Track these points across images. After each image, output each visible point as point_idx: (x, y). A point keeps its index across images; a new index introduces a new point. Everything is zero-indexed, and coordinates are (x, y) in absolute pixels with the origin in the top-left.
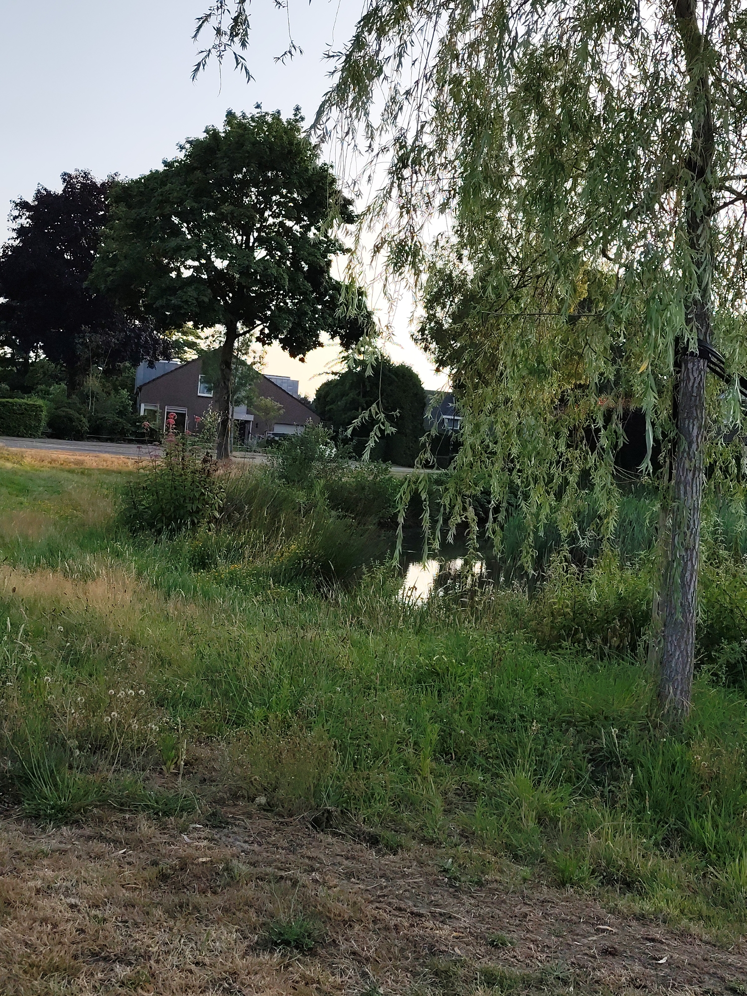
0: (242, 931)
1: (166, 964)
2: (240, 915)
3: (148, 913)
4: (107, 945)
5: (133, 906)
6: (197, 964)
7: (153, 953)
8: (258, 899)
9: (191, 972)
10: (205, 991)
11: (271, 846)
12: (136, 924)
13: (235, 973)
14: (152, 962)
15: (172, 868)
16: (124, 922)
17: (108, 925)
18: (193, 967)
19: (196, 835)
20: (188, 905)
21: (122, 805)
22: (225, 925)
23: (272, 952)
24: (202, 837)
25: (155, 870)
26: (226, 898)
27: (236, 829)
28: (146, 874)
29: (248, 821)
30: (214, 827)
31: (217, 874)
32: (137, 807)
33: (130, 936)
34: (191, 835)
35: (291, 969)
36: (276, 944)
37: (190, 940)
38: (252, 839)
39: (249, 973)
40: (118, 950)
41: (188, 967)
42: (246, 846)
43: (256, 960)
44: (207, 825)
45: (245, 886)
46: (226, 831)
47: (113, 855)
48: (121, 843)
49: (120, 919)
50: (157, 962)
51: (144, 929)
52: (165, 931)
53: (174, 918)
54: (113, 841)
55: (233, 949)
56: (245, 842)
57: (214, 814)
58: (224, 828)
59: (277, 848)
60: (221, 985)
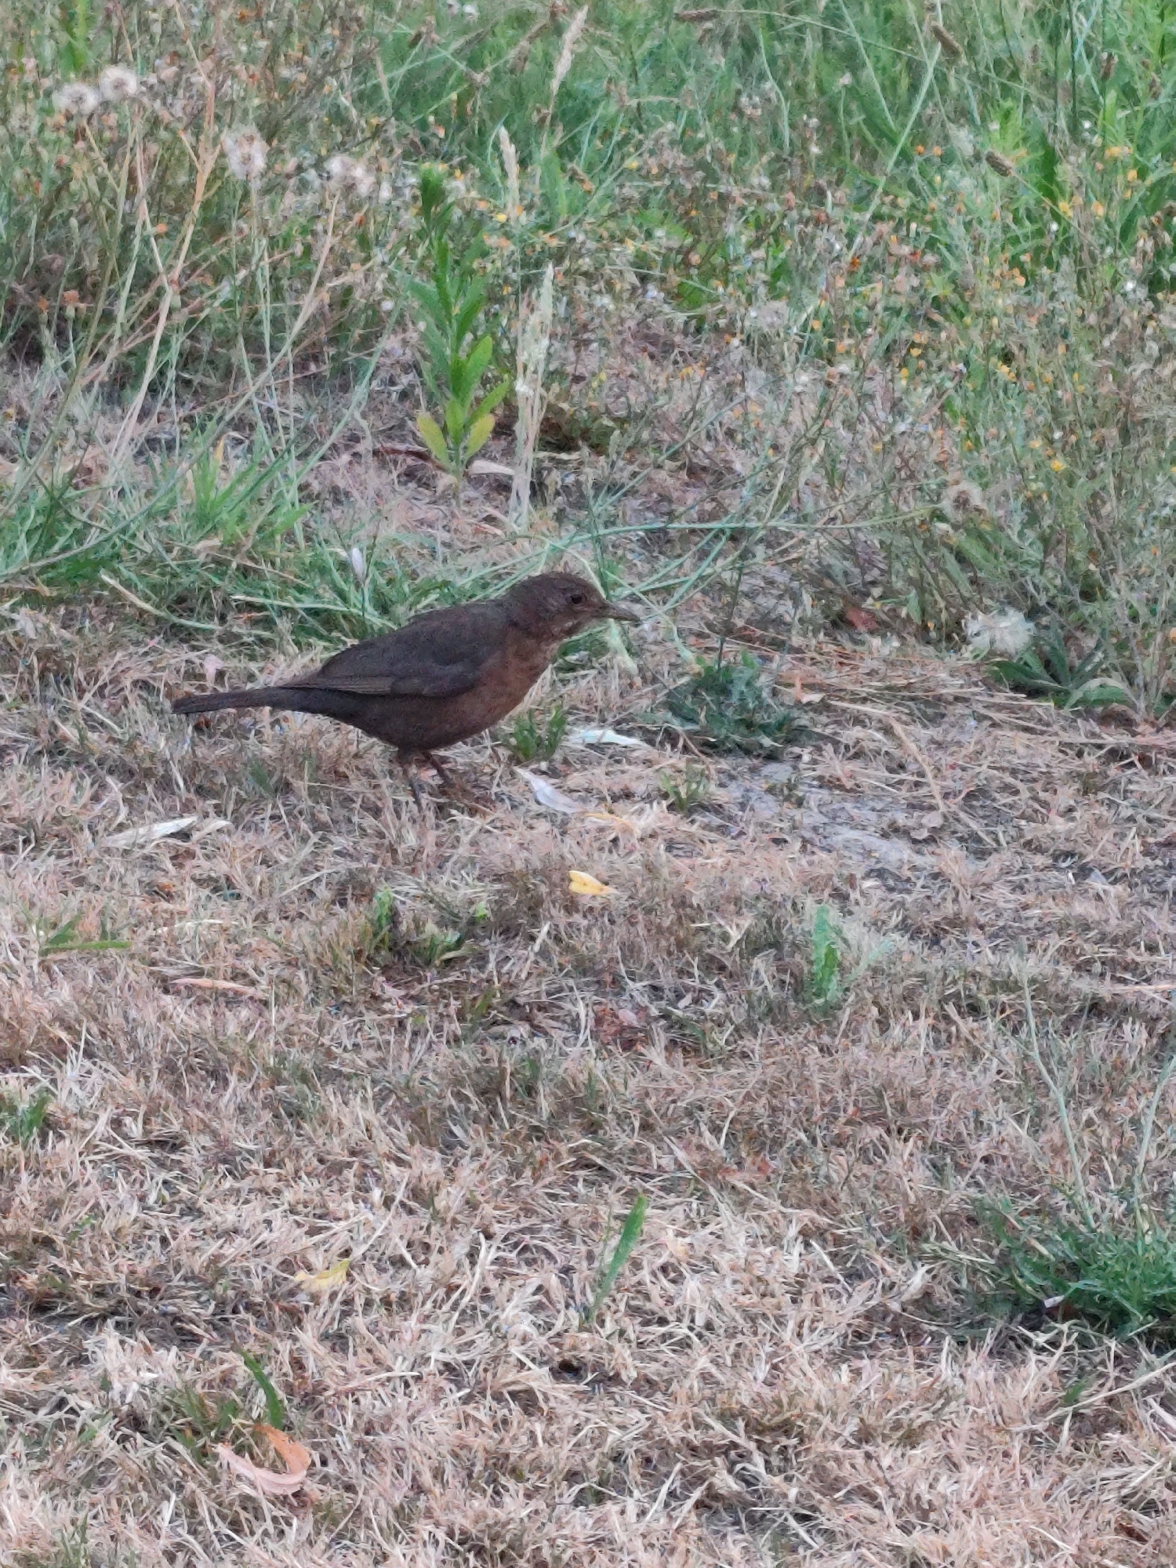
0: (838, 1241)
1: (383, 1352)
2: (837, 1165)
3: (296, 1114)
4: (59, 1240)
5: (218, 1076)
6: (567, 1370)
7: (315, 1298)
8: (943, 1098)
9: (528, 1401)
10: (600, 1498)
11: (1040, 860)
12: (226, 1159)
13: (785, 1428)
14: (308, 1337)
15: (448, 917)
16: (160, 1144)
17: (65, 1150)
18: (539, 1379)
19: (598, 776)
20: (531, 1091)
21: (181, 603)
22: (743, 1203)
23: (1007, 1350)
24: (640, 788)
25: (355, 918)
26: (753, 1078)
27: (836, 766)
28: (300, 935)
29: (914, 739)
30: (712, 749)
31: (713, 965)
32: (268, 623)
33: (192, 1210)
34: (576, 779)
35: (1114, 1438)
36: (1036, 1316)
37: (530, 1256)
38: (933, 820)
39: (865, 1436)
40: (117, 1270)
41: (508, 1375)
42: (896, 853)
43: (910, 1380)
44: (671, 737)
45: (869, 1031)
46: (779, 772)
47: (121, 840)
48: (166, 785)
49: (135, 1129)
50: (338, 1341)
51: (271, 1182)
52: (388, 1202)
53: (449, 1145)
54: (125, 772)
55: (780, 1321)
56: (893, 831)
57: (715, 684)
58: (772, 757)
59: (1083, 872)
60: (693, 1479)
